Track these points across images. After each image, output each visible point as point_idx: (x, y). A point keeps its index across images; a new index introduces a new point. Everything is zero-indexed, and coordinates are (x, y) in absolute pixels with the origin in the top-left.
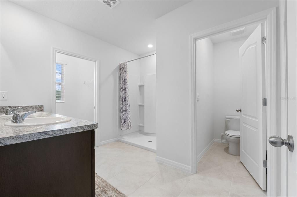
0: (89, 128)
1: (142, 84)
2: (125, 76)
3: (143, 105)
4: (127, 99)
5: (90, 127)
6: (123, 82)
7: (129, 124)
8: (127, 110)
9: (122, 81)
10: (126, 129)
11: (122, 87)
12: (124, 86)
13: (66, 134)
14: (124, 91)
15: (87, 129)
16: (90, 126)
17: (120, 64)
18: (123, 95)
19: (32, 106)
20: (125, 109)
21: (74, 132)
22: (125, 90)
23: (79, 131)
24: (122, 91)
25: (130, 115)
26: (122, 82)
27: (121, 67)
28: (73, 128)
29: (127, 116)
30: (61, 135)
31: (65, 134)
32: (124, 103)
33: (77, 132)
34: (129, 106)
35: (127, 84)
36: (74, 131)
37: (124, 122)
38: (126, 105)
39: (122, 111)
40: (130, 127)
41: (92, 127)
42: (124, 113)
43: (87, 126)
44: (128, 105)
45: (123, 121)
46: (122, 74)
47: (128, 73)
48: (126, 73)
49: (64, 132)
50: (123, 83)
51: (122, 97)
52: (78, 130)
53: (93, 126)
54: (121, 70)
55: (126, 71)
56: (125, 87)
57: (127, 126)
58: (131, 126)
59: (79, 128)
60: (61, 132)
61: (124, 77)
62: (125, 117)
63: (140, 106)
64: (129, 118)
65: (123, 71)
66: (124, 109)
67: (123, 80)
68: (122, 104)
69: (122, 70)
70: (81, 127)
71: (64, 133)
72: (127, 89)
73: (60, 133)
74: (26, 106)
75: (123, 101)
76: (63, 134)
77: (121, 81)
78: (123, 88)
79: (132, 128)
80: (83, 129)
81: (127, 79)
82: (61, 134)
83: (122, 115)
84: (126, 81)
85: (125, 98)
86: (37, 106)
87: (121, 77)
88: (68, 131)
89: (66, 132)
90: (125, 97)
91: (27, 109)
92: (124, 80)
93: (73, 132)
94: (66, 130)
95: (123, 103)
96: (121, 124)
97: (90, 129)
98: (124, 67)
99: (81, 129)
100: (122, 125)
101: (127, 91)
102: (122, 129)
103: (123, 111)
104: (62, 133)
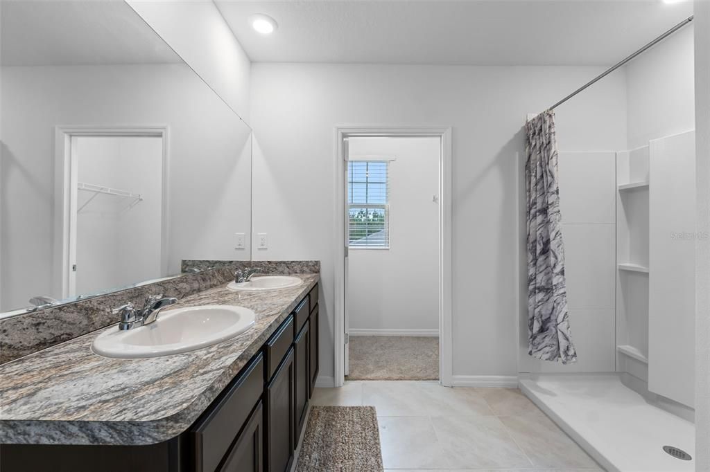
0: (115, 435)
1: (639, 182)
2: (544, 164)
3: (644, 269)
4: (553, 245)
5: (119, 432)
6: (536, 185)
7: (563, 343)
8: (552, 289)
9: (533, 180)
10: (547, 356)
11: (535, 203)
12: (539, 201)
13: (25, 442)
14: (540, 218)
15: (108, 439)
16: (118, 428)
17: (528, 123)
18: (538, 233)
19: (300, 262)
20: (543, 284)
21: (54, 439)
22: (544, 211)
23: (74, 442)
24: (535, 216)
25: (564, 310)
26: (532, 185)
27: (531, 132)
28: (51, 425)
29: (553, 308)
30: (9, 442)
31: (22, 440)
32: (541, 259)
33: (68, 443)
34: (562, 272)
35: (554, 188)
36: (55, 436)
37: (542, 330)
38: (549, 269)
39: (531, 287)
40: (567, 355)
41: (131, 432)
42: (540, 296)
43: (107, 423)
44: (558, 269)
45: (536, 326)
46: (533, 157)
47: (555, 147)
48: (550, 150)
49: (19, 434)
50: (538, 187)
51: (531, 239)
52: (71, 435)
53: (134, 429)
54: (530, 144)
55: (549, 142)
56: (543, 203)
57: (551, 346)
58: (571, 353)
59: (75, 429)
60: (11, 432)
61: (541, 166)
62: (546, 313)
63: (626, 273)
64: (559, 320)
65: (538, 146)
66: (541, 280)
67: (536, 176)
68: (535, 264)
69: (533, 144)
70: (83, 425)
71: (20, 437)
72: (550, 210)
73: (7, 436)
74: (292, 262)
75: (538, 251)
76: (15, 442)
77: (530, 183)
78: (539, 206)
79: (574, 359)
80: (88, 436)
81: (554, 170)
82: (10, 438)
83: (531, 301)
84: (549, 178)
85: (547, 243)
86: (308, 262)
87: (532, 166)
88: (33, 434)
89: (26, 437)
90: (544, 240)
91: (293, 267)
92: (542, 176)
93: (51, 442)
94: (28, 428)
95: (535, 259)
96: (530, 333)
97: (122, 443)
98: (541, 130)
99: (81, 434)
100: (533, 337)
101: (552, 218)
102: (530, 353)
103: (535, 288)
104: (11, 435)
